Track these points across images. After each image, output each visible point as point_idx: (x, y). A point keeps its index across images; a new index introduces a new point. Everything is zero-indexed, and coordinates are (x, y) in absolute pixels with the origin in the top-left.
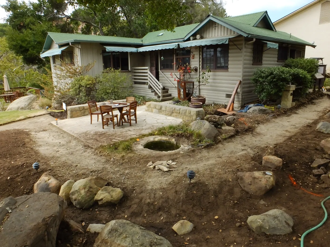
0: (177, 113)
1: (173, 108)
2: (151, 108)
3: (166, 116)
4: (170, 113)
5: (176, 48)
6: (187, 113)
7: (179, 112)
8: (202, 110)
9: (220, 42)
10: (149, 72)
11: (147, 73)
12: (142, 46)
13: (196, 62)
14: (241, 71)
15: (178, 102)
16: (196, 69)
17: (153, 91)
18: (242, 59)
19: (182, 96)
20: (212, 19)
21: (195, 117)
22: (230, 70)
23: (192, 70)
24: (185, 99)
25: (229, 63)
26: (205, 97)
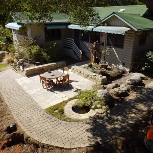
1: (88, 74)
2: (74, 71)
4: (86, 77)
5: (91, 31)
6: (96, 79)
7: (91, 77)
8: (105, 78)
9: (119, 33)
10: (73, 42)
12: (70, 24)
13: (103, 39)
14: (131, 51)
15: (91, 66)
16: (103, 44)
17: (76, 54)
18: (132, 43)
19: (93, 60)
20: (115, 15)
21: (100, 83)
22: (124, 49)
23: (101, 45)
24: (95, 62)
25: (124, 44)
26: (107, 63)
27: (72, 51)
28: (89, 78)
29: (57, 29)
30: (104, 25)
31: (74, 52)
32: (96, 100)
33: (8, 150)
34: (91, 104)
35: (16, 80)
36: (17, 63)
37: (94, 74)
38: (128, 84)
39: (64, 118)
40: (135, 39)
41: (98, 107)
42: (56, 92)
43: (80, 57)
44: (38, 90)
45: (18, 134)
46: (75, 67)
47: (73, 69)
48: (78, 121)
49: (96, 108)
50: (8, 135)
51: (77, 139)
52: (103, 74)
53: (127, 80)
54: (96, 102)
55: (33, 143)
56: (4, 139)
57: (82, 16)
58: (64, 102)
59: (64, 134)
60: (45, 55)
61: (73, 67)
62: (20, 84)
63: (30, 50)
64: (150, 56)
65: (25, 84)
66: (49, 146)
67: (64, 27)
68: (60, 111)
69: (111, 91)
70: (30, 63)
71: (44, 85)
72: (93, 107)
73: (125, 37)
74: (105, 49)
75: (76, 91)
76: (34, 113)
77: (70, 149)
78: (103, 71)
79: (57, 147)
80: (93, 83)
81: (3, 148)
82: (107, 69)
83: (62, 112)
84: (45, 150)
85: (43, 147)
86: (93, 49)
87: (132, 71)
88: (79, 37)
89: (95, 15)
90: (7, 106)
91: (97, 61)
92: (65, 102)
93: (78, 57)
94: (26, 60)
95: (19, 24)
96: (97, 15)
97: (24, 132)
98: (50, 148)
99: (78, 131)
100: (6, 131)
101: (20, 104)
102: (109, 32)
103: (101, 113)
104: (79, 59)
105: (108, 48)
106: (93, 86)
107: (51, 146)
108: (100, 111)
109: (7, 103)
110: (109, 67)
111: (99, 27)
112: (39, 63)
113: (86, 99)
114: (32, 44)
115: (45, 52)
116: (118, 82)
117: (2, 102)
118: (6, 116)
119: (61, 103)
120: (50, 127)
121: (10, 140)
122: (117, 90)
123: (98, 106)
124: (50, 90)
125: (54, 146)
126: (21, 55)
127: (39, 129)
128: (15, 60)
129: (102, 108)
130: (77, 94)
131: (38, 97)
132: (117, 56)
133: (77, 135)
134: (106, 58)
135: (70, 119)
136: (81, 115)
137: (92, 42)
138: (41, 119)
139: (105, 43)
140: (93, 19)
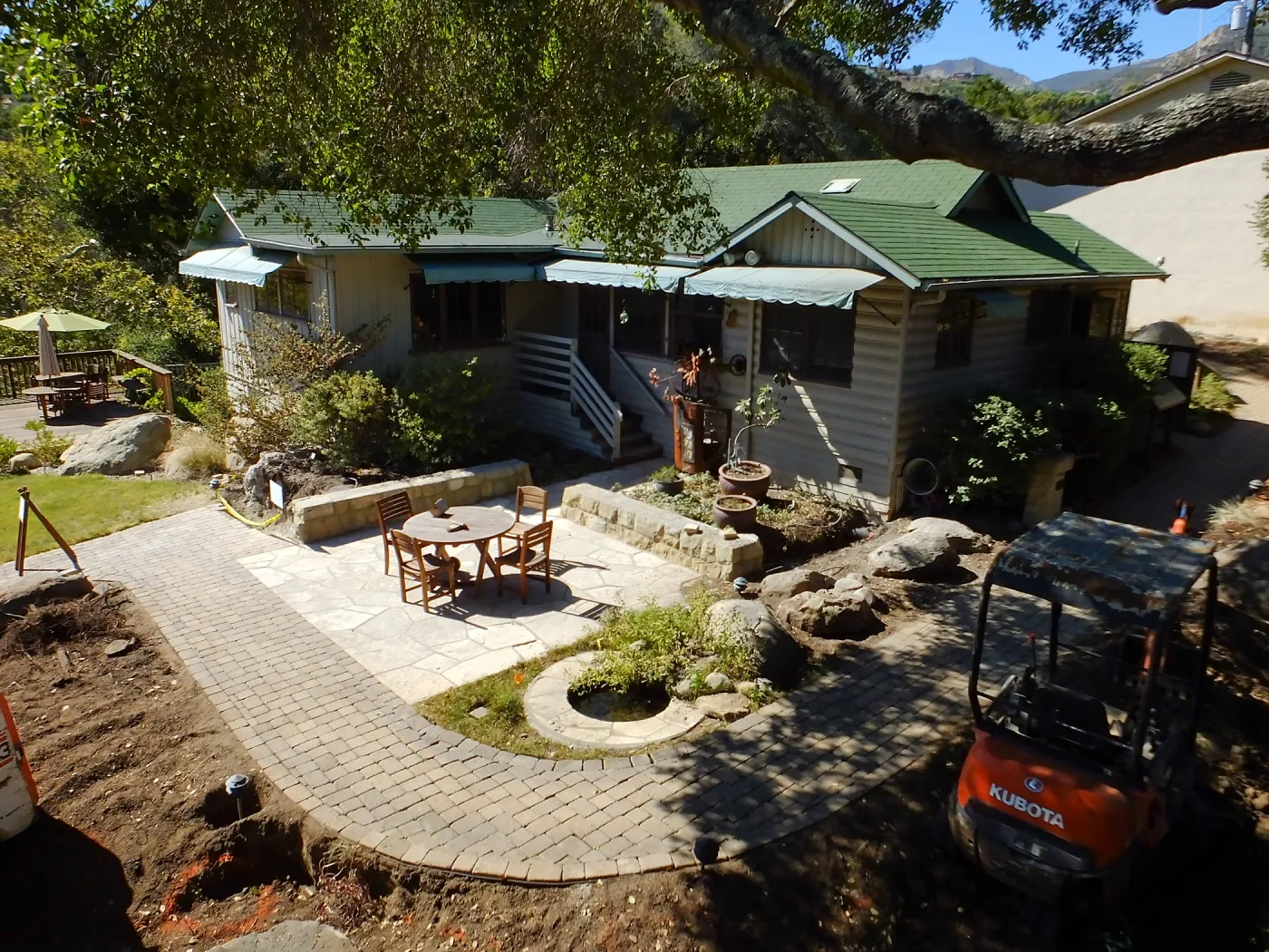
0: (670, 544)
1: (655, 525)
2: (581, 512)
3: (632, 550)
4: (646, 541)
5: (670, 291)
6: (703, 550)
7: (675, 541)
8: (753, 545)
9: (825, 300)
10: (575, 359)
11: (567, 358)
12: (554, 255)
13: (741, 340)
14: (895, 395)
15: (673, 488)
16: (740, 365)
17: (587, 424)
18: (898, 354)
19: (689, 455)
20: (801, 206)
21: (728, 569)
22: (854, 387)
23: (728, 368)
24: (698, 468)
25: (856, 362)
26: (766, 471)
27: (566, 406)
28: (661, 546)
29: (483, 286)
30: (741, 263)
31: (578, 412)
32: (699, 653)
33: (211, 912)
34: (676, 671)
35: (245, 561)
36: (249, 473)
37: (693, 525)
38: (880, 573)
39: (527, 743)
40: (911, 332)
41: (714, 686)
42: (476, 618)
43: (615, 441)
44: (375, 611)
45: (273, 825)
46: (583, 491)
47: (574, 502)
48: (602, 755)
49: (704, 690)
50: (209, 836)
51: (596, 838)
52: (741, 522)
53: (873, 555)
54: (702, 664)
55: (358, 865)
56: (191, 855)
57: (625, 209)
58: (522, 666)
59: (525, 818)
60: (412, 425)
61: (570, 492)
62: (269, 579)
63: (329, 396)
64: (994, 421)
65: (295, 582)
66: (443, 875)
67: (521, 273)
68: (500, 710)
69: (785, 607)
70: (327, 472)
71: (410, 583)
72: (683, 686)
73: (859, 321)
74: (753, 392)
75: (592, 614)
76: (359, 719)
77: (563, 884)
78: (740, 508)
79: (491, 879)
80: (687, 573)
81: (184, 904)
82: (763, 499)
83: (514, 714)
84: (423, 897)
85: (412, 881)
86: (686, 390)
87: (907, 509)
88: (605, 331)
89: (690, 203)
90: (196, 690)
91: (709, 460)
92: (529, 670)
93: (599, 438)
94: (300, 460)
95: (262, 252)
96: (705, 200)
97: (305, 815)
98: (451, 884)
99: (601, 801)
100: (198, 812)
101: (273, 678)
102: (768, 298)
103: (731, 717)
104: (608, 450)
105: (766, 388)
106: (684, 590)
107: (459, 874)
108: (720, 704)
109: (202, 678)
110: (774, 493)
111: (716, 273)
112: (375, 472)
113: (649, 645)
114: (339, 366)
115: (414, 407)
116: (822, 564)
117: (169, 672)
118: (199, 742)
119: (507, 674)
120: (448, 786)
121: (226, 858)
122: (814, 600)
123: (714, 679)
124: (445, 612)
125: (471, 876)
126: (272, 433)
127: (388, 796)
128: (231, 460)
129: (732, 690)
130: (594, 626)
131: (376, 645)
132: (823, 430)
133: (598, 819)
134: (756, 441)
135: (558, 746)
136: (618, 725)
137: (680, 353)
138: (399, 750)
139: (753, 357)
140: (684, 225)
